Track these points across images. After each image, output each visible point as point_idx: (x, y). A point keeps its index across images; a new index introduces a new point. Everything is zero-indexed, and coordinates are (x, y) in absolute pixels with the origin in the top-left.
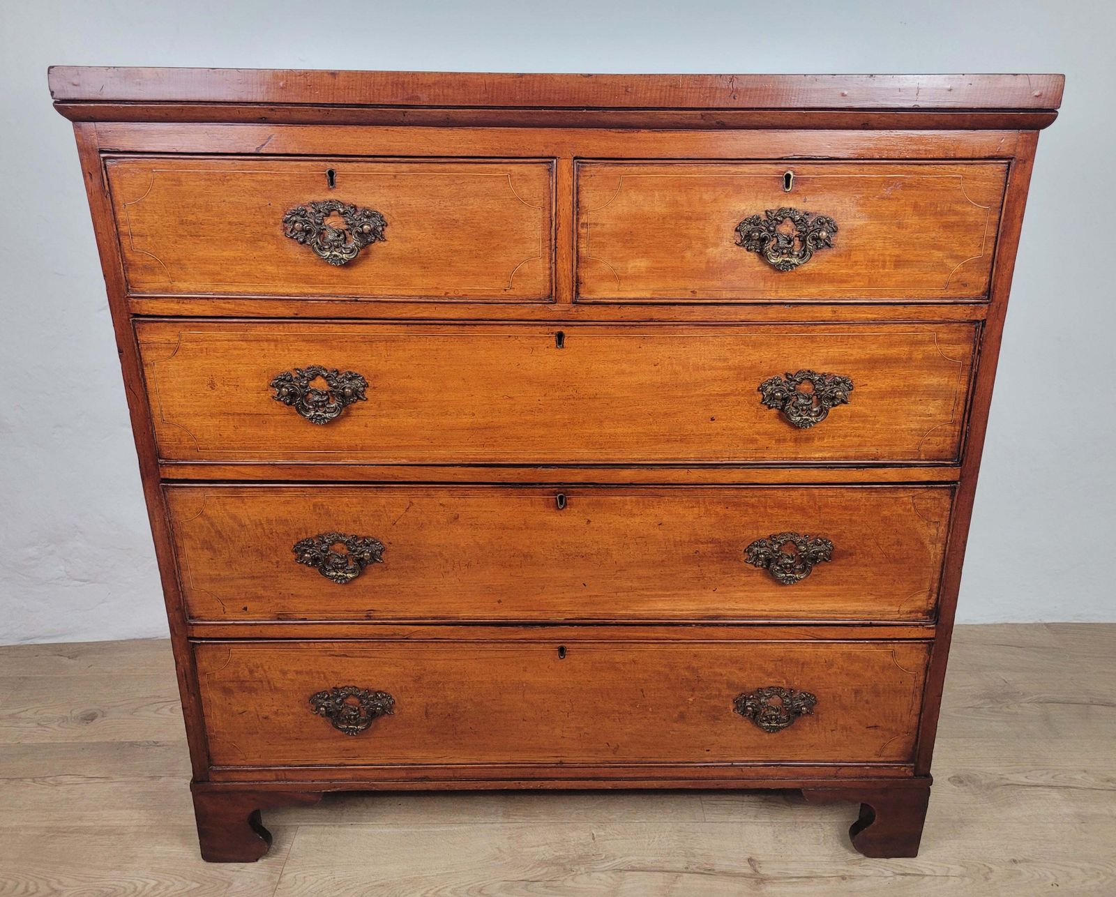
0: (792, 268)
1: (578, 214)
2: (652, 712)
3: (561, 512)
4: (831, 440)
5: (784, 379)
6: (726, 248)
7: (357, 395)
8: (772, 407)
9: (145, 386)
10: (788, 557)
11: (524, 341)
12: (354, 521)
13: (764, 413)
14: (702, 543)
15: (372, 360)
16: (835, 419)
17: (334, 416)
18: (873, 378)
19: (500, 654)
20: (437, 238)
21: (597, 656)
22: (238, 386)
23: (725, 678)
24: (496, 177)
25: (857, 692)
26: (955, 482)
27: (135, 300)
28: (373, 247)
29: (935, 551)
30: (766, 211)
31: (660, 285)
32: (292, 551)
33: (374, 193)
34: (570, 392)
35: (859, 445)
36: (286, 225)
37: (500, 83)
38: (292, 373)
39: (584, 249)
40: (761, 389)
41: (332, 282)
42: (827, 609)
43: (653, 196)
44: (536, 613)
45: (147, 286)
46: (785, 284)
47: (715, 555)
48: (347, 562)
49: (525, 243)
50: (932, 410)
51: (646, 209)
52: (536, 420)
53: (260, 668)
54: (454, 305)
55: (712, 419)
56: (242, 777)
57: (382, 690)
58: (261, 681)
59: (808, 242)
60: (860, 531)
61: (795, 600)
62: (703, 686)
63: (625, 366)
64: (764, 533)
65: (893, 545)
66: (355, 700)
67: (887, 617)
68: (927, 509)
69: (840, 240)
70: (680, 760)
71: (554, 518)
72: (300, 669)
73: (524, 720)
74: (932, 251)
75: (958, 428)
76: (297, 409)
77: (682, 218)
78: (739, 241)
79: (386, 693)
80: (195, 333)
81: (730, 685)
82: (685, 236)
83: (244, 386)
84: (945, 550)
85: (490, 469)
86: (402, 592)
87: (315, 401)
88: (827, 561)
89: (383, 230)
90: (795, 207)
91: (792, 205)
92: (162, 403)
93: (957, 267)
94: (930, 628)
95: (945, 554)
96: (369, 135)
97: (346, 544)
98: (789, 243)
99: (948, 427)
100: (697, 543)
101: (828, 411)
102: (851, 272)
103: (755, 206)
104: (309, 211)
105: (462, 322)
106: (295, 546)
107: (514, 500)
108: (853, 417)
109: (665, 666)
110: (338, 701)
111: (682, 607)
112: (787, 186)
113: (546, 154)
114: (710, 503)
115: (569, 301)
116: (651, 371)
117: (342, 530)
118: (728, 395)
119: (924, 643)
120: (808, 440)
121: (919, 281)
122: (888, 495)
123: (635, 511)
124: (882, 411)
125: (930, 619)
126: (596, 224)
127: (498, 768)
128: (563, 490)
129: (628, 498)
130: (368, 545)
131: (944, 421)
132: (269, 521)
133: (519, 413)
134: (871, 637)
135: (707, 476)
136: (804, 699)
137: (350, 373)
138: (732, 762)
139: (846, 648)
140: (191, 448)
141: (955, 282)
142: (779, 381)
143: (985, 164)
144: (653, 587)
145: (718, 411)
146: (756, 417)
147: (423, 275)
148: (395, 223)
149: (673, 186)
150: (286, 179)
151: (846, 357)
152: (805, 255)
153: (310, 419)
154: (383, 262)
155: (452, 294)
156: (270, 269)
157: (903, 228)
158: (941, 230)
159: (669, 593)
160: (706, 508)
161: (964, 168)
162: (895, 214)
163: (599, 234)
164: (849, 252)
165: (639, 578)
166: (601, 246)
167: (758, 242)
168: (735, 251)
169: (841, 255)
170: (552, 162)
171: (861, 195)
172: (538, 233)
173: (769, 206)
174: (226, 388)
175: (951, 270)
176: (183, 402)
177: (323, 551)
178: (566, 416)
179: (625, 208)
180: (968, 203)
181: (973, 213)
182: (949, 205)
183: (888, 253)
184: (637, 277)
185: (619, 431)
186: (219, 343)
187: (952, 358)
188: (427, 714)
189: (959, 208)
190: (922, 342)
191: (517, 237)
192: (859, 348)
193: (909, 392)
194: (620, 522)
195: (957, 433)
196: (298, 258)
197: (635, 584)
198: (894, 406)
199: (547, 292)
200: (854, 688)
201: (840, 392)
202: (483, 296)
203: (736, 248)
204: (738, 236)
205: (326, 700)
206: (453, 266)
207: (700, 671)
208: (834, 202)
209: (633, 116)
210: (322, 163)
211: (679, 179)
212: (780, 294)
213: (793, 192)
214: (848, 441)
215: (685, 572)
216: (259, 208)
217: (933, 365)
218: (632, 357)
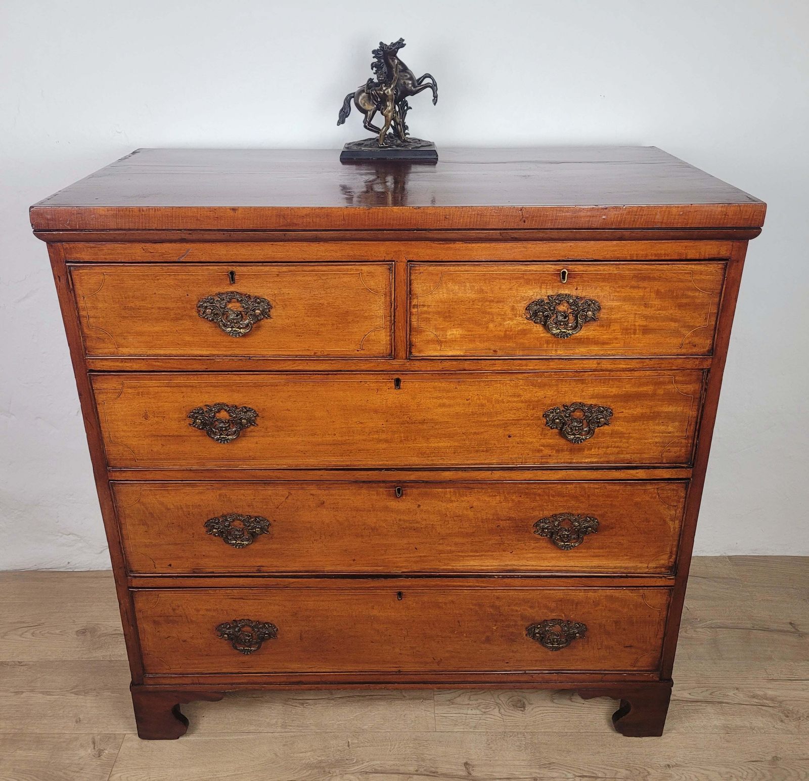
0: (567, 337)
1: (410, 299)
2: (466, 637)
3: (399, 499)
4: (597, 450)
5: (562, 409)
6: (519, 322)
7: (251, 422)
8: (554, 428)
9: (98, 418)
10: (566, 530)
11: (372, 385)
12: (248, 506)
13: (548, 432)
14: (502, 520)
15: (261, 399)
16: (600, 435)
17: (234, 437)
18: (628, 407)
19: (355, 597)
20: (308, 316)
21: (425, 599)
22: (164, 417)
23: (519, 613)
24: (351, 274)
25: (616, 622)
26: (689, 479)
27: (91, 361)
28: (262, 322)
29: (674, 526)
30: (548, 296)
31: (471, 346)
32: (204, 526)
33: (263, 286)
34: (406, 418)
35: (618, 453)
36: (199, 309)
37: (355, 214)
38: (203, 408)
39: (415, 323)
40: (545, 416)
41: (232, 346)
42: (594, 565)
43: (465, 286)
44: (380, 568)
45: (100, 351)
46: (562, 345)
47: (512, 528)
48: (243, 533)
49: (373, 318)
50: (670, 429)
51: (460, 295)
52: (380, 438)
53: (180, 608)
54: (321, 362)
55: (509, 437)
56: (168, 681)
57: (269, 621)
58: (181, 616)
59: (579, 319)
60: (619, 512)
61: (570, 560)
62: (503, 619)
64: (547, 513)
65: (643, 521)
66: (249, 629)
67: (639, 571)
68: (668, 497)
69: (603, 315)
70: (486, 669)
71: (393, 504)
72: (209, 607)
73: (372, 642)
74: (670, 323)
75: (690, 441)
76: (207, 433)
77: (487, 301)
78: (529, 316)
79: (271, 624)
80: (134, 383)
81: (523, 618)
82: (489, 313)
83: (169, 418)
84: (682, 526)
85: (347, 472)
86: (283, 554)
87: (220, 427)
88: (594, 533)
89: (269, 311)
90: (569, 293)
91: (567, 292)
92: (110, 430)
93: (689, 334)
94: (670, 579)
95: (681, 528)
96: (259, 248)
97: (243, 521)
98: (565, 318)
99: (683, 441)
100: (498, 521)
101: (594, 432)
102: (611, 337)
103: (542, 293)
104: (216, 300)
105: (326, 373)
106: (206, 523)
107: (364, 491)
108: (613, 434)
109: (475, 605)
110: (237, 629)
111: (488, 564)
112: (564, 278)
113: (387, 259)
114: (508, 493)
115: (404, 358)
116: (464, 404)
117: (240, 511)
118: (521, 419)
119: (666, 589)
120: (581, 450)
121: (661, 343)
122: (639, 487)
123: (453, 499)
124: (634, 430)
125: (671, 572)
126: (424, 306)
127: (353, 675)
128: (400, 485)
129: (448, 490)
130: (258, 522)
131: (680, 437)
132: (188, 507)
133: (368, 433)
134: (627, 585)
135: (506, 475)
136: (578, 628)
137: (245, 408)
138: (525, 671)
139: (609, 592)
140: (131, 459)
141: (687, 344)
142: (558, 411)
143: (709, 264)
144: (466, 550)
145: (513, 430)
146: (541, 435)
147: (298, 341)
148: (278, 306)
149: (480, 280)
150: (200, 278)
151: (607, 393)
152: (576, 326)
153: (217, 440)
154: (269, 333)
155: (319, 354)
156: (187, 338)
157: (649, 307)
158: (677, 308)
159: (478, 554)
160: (505, 496)
161: (693, 267)
162: (643, 298)
163: (426, 312)
164: (608, 324)
165: (456, 544)
166: (428, 320)
167: (543, 318)
168: (525, 324)
169: (603, 326)
170: (392, 264)
171: (617, 285)
172: (382, 311)
173: (550, 293)
174: (156, 419)
175: (684, 336)
176: (125, 428)
177: (226, 526)
178: (402, 435)
179: (445, 294)
180: (696, 290)
181: (701, 297)
182: (682, 292)
183: (637, 324)
184: (453, 341)
185: (441, 444)
186: (151, 389)
187: (686, 393)
188: (301, 638)
189: (690, 293)
190: (663, 383)
191: (366, 314)
192: (617, 387)
193: (654, 416)
194: (442, 506)
195: (689, 445)
196: (208, 331)
197: (453, 548)
198: (643, 427)
199: (388, 351)
200: (614, 619)
201: (603, 418)
202: (341, 355)
203: (525, 322)
204: (527, 313)
205: (228, 629)
206: (320, 335)
207: (501, 608)
208: (598, 290)
209: (451, 235)
210: (226, 267)
211: (484, 275)
212: (559, 352)
213: (568, 283)
214: (609, 451)
215: (489, 540)
216: (180, 298)
217: (671, 398)
218: (450, 394)
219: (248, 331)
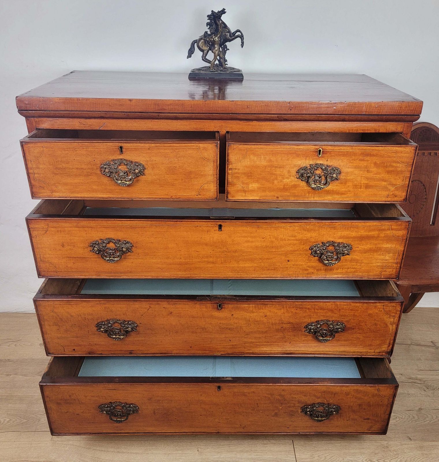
0: (321, 189)
1: (228, 165)
2: (262, 413)
3: (220, 311)
4: (341, 270)
5: (321, 244)
6: (292, 180)
7: (129, 250)
8: (316, 256)
10: (325, 330)
11: (204, 228)
12: (123, 314)
13: (312, 259)
14: (285, 324)
15: (135, 235)
16: (344, 261)
17: (118, 259)
18: (362, 244)
19: (190, 389)
20: (167, 174)
21: (236, 390)
22: (75, 246)
23: (297, 399)
24: (193, 149)
25: (360, 405)
28: (140, 178)
29: (392, 328)
30: (310, 165)
31: (263, 194)
32: (95, 327)
33: (140, 155)
34: (225, 249)
35: (354, 272)
36: (101, 169)
37: (197, 104)
38: (99, 241)
39: (230, 179)
40: (311, 249)
41: (122, 192)
42: (341, 350)
43: (261, 157)
44: (208, 352)
45: (41, 194)
46: (317, 194)
47: (291, 329)
48: (120, 331)
49: (206, 176)
50: (387, 258)
51: (258, 163)
52: (209, 261)
53: (74, 395)
55: (288, 261)
57: (133, 403)
58: (75, 400)
59: (328, 179)
60: (358, 319)
61: (327, 347)
62: (286, 402)
63: (249, 239)
64: (313, 320)
65: (373, 325)
66: (120, 408)
67: (369, 354)
68: (389, 311)
69: (342, 177)
70: (274, 431)
71: (216, 314)
72: (93, 395)
74: (382, 182)
75: (399, 265)
76: (102, 256)
77: (273, 167)
78: (298, 177)
79: (135, 405)
80: (55, 224)
81: (299, 402)
82: (274, 174)
83: (77, 246)
86: (146, 343)
87: (109, 253)
88: (342, 332)
89: (144, 171)
90: (322, 163)
91: (321, 162)
92: (40, 253)
93: (392, 189)
97: (120, 324)
98: (320, 178)
99: (394, 265)
100: (282, 324)
101: (340, 259)
102: (346, 190)
103: (306, 163)
104: (112, 164)
106: (96, 324)
107: (198, 306)
108: (351, 261)
109: (268, 394)
110: (112, 408)
111: (275, 350)
112: (320, 154)
114: (289, 308)
116: (261, 241)
117: (118, 318)
118: (296, 251)
120: (331, 270)
121: (376, 194)
122: (372, 304)
123: (254, 311)
124: (365, 258)
125: (389, 355)
126: (236, 169)
128: (221, 302)
129: (251, 305)
130: (130, 324)
131: (393, 262)
132: (85, 315)
133: (201, 258)
136: (335, 408)
137: (125, 241)
138: (299, 432)
139: (356, 387)
140: (54, 272)
141: (391, 195)
142: (319, 246)
143: (406, 147)
144: (262, 341)
145: (291, 257)
146: (308, 260)
147: (161, 190)
148: (149, 168)
149: (270, 154)
150: (101, 150)
151: (350, 236)
152: (326, 183)
153: (107, 261)
154: (143, 184)
155: (174, 197)
156: (94, 187)
157: (369, 172)
158: (386, 173)
159: (269, 344)
160: (287, 309)
161: (397, 148)
162: (366, 167)
163: (237, 173)
164: (345, 182)
165: (255, 338)
166: (238, 178)
167: (306, 178)
168: (296, 181)
169: (342, 183)
170: (218, 143)
171: (351, 159)
172: (211, 172)
173: (311, 163)
174: (69, 247)
175: (390, 190)
176: (50, 252)
177: (109, 327)
178: (223, 259)
179: (248, 162)
180: (398, 162)
181: (401, 167)
182: (390, 163)
183: (362, 182)
184: (253, 191)
185: (246, 265)
186: (66, 228)
187: (398, 236)
188: (154, 413)
189: (394, 164)
190: (384, 230)
191: (202, 173)
192: (356, 232)
193: (377, 250)
194: (247, 315)
195: (398, 268)
196: (107, 183)
197: (253, 340)
198: (370, 256)
199: (215, 196)
200: (358, 403)
201: (346, 250)
202: (187, 198)
203: (296, 180)
204: (297, 175)
205: (106, 408)
206: (174, 186)
207: (285, 396)
208: (340, 161)
209: (250, 117)
210: (117, 144)
211: (272, 151)
212: (315, 199)
213: (322, 157)
214: (349, 270)
215: (276, 335)
216: (90, 162)
217: (388, 239)
218: (252, 235)
219: (131, 183)
